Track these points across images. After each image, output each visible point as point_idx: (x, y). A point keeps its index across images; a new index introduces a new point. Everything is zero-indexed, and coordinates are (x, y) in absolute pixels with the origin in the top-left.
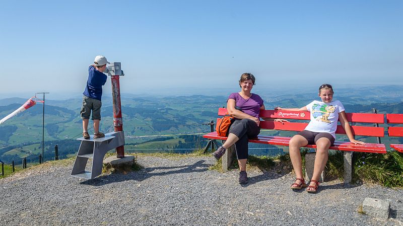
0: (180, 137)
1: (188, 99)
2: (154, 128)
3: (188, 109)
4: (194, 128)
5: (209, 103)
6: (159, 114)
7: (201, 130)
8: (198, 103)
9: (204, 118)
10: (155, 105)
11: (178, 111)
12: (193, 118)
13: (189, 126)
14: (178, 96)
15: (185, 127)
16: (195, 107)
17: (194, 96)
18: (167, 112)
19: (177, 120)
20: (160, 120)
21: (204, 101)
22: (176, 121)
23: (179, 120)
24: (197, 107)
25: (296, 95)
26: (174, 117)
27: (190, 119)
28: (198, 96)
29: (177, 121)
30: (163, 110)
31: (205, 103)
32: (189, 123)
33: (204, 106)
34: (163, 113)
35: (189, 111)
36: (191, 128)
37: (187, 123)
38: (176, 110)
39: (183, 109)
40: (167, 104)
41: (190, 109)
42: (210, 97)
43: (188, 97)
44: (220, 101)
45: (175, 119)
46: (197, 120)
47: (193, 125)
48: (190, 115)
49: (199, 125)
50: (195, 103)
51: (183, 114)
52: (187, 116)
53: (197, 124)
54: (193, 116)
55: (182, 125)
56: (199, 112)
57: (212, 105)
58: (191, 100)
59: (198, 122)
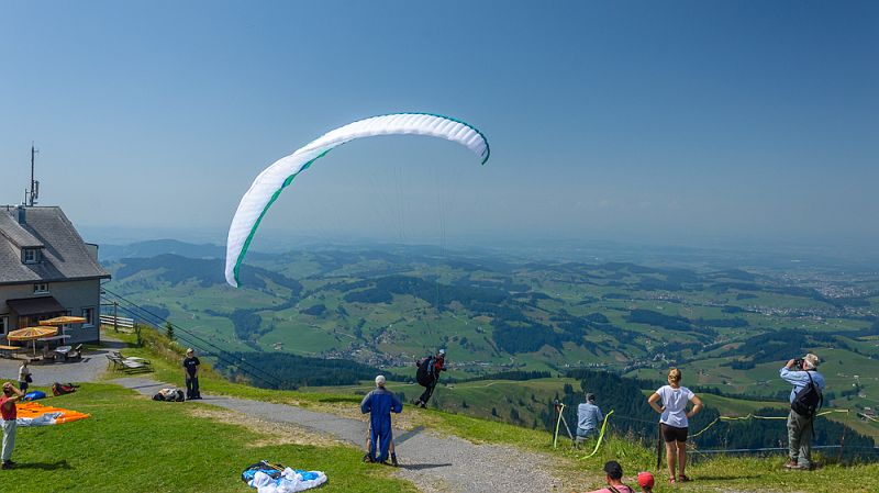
1: (594, 272)
2: (498, 343)
3: (591, 300)
4: (606, 352)
5: (651, 287)
6: (512, 307)
7: (625, 360)
8: (619, 285)
9: (635, 327)
10: (502, 281)
11: (563, 302)
12: (604, 324)
13: (592, 347)
14: (565, 262)
15: (583, 346)
16: (610, 296)
17: (610, 266)
18: (533, 304)
19: (559, 326)
20: (515, 324)
21: (638, 280)
22: (557, 330)
23: (567, 328)
24: (618, 296)
26: (553, 320)
27: (597, 328)
28: (622, 266)
29: (562, 331)
30: (525, 296)
31: (639, 287)
32: (595, 337)
33: (638, 294)
34: (523, 305)
35: (594, 306)
36: (599, 352)
37: (587, 338)
38: (558, 300)
39: (579, 298)
40: (534, 280)
41: (596, 300)
42: (653, 271)
43: (592, 267)
44: (682, 285)
45: (554, 324)
46: (616, 331)
47: (605, 343)
48: (597, 317)
49: (619, 347)
50: (610, 284)
51: (578, 313)
52: (588, 317)
53: (616, 343)
54: (605, 320)
55: (574, 341)
56: (622, 309)
57: (660, 294)
58: (600, 275)
59: (617, 339)
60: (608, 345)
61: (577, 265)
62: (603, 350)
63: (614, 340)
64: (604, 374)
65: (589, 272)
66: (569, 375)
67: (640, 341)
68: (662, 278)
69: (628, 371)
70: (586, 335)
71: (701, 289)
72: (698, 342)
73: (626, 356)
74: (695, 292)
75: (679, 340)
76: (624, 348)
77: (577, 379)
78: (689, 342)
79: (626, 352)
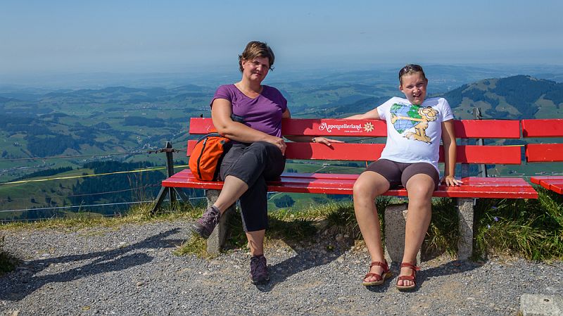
0: (85, 166)
1: (97, 95)
2: (32, 152)
3: (97, 114)
4: (110, 148)
5: (137, 101)
6: (40, 125)
7: (124, 151)
8: (116, 102)
9: (129, 129)
10: (30, 108)
11: (78, 117)
12: (107, 129)
13: (101, 145)
14: (76, 89)
15: (94, 146)
16: (110, 110)
17: (108, 90)
18: (56, 121)
19: (76, 134)
20: (44, 137)
21: (128, 97)
22: (75, 137)
23: (82, 135)
24: (115, 110)
25: (289, 84)
26: (72, 130)
27: (103, 132)
28: (117, 88)
29: (78, 137)
30: (49, 116)
31: (129, 102)
32: (102, 139)
33: (129, 107)
34: (48, 123)
35: (100, 117)
36: (105, 148)
37: (97, 140)
38: (74, 116)
39: (89, 113)
40: (55, 104)
41: (101, 114)
42: (138, 90)
44: (157, 98)
45: (72, 133)
46: (117, 133)
47: (109, 142)
48: (102, 124)
49: (120, 143)
50: (110, 102)
51: (89, 124)
52: (96, 126)
53: (117, 141)
54: (108, 126)
55: (88, 143)
56: (118, 118)
57: (143, 105)
58: (102, 96)
59: (117, 138)
60: (112, 143)
61: (85, 90)
62: (108, 146)
63: (116, 139)
64: (110, 162)
65: (94, 95)
67: (132, 137)
68: (145, 94)
69: (127, 158)
70: (96, 138)
71: (169, 99)
72: (170, 133)
73: (124, 148)
74: (166, 101)
75: (158, 133)
76: (123, 143)
77: (91, 168)
78: (164, 134)
79: (124, 146)
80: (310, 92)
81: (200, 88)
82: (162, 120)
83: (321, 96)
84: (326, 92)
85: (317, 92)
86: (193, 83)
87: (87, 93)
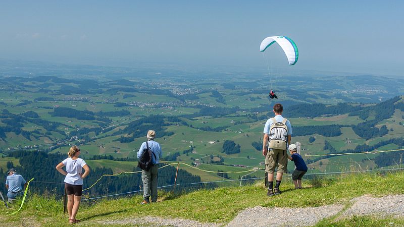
1: (28, 83)
3: (26, 103)
4: (37, 138)
5: (67, 91)
7: (51, 142)
8: (46, 91)
9: (58, 119)
11: (6, 105)
12: (34, 117)
13: (27, 135)
14: (7, 76)
15: (21, 135)
16: (40, 99)
17: (40, 79)
19: (3, 122)
21: (59, 88)
22: (1, 124)
23: (9, 123)
24: (46, 99)
25: (222, 85)
27: (31, 121)
28: (48, 78)
29: (5, 125)
31: (60, 92)
32: (29, 128)
33: (59, 97)
35: (28, 106)
36: (32, 137)
37: (24, 129)
38: (2, 103)
39: (17, 101)
41: (30, 102)
42: (69, 81)
43: (27, 80)
44: (89, 90)
46: (44, 123)
47: (37, 132)
48: (30, 114)
49: (46, 134)
50: (41, 91)
51: (17, 112)
52: (25, 114)
53: (44, 131)
54: (36, 116)
55: (14, 131)
56: (48, 108)
57: (74, 97)
58: (33, 85)
59: (45, 128)
60: (39, 133)
61: (16, 78)
62: (35, 136)
63: (43, 129)
64: (36, 153)
65: (25, 83)
66: (11, 155)
67: (60, 128)
68: (76, 86)
69: (53, 149)
70: (23, 126)
71: (101, 92)
72: (99, 127)
73: (51, 139)
74: (97, 94)
75: (86, 126)
76: (50, 134)
77: (16, 158)
78: (93, 127)
79: (51, 136)
80: (242, 94)
81: (133, 84)
82: (91, 113)
83: (253, 99)
84: (259, 95)
85: (249, 95)
86: (125, 78)
87: (17, 80)
